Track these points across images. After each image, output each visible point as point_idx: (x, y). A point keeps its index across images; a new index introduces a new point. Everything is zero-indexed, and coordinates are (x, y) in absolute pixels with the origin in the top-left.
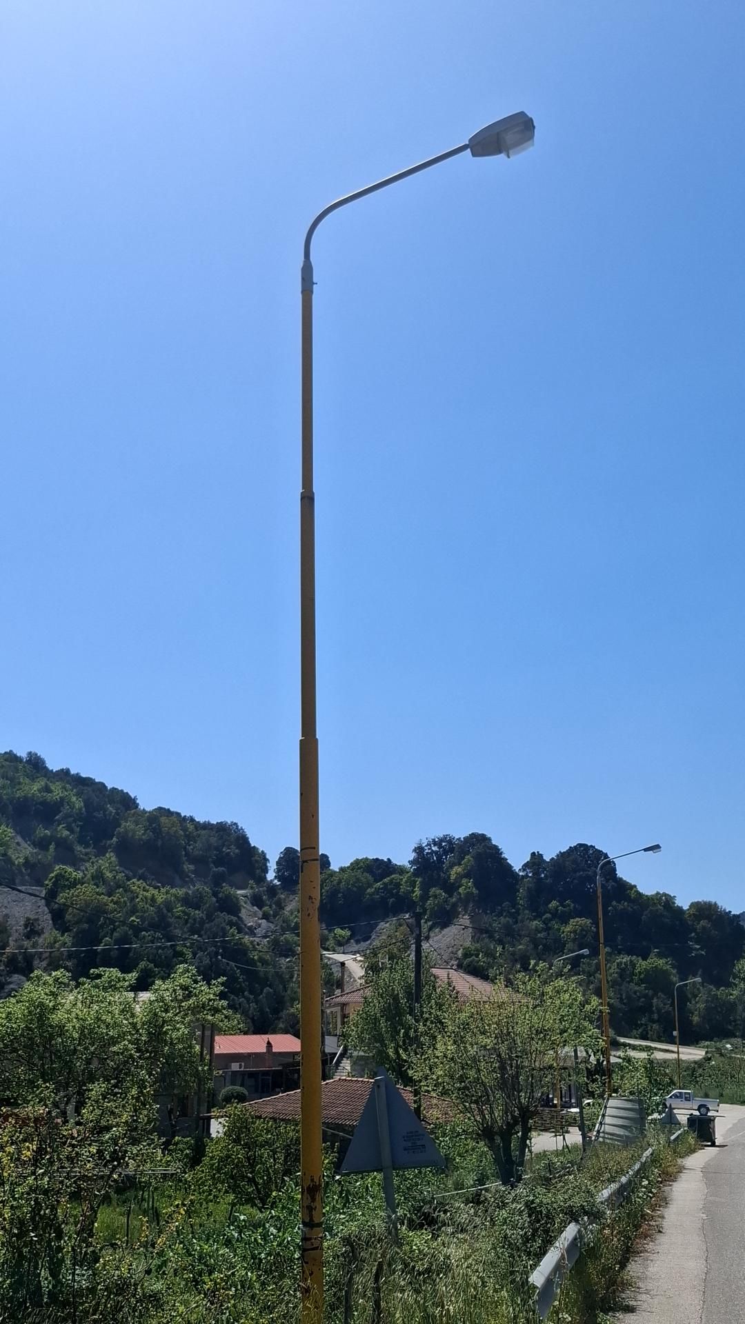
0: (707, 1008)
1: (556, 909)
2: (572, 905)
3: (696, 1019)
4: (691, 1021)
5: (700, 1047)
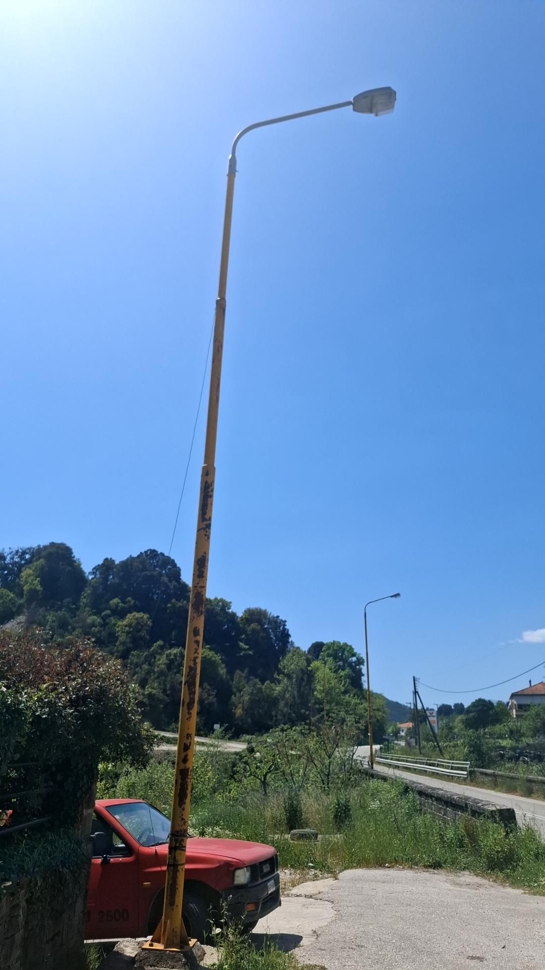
0: (251, 701)
1: (117, 606)
2: (132, 602)
3: (239, 712)
4: (235, 714)
5: (240, 741)
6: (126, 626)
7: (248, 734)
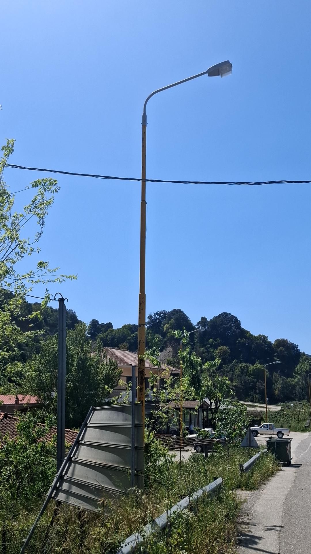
0: (282, 387)
1: (212, 342)
3: (277, 392)
5: (278, 406)
6: (219, 353)
7: (282, 403)
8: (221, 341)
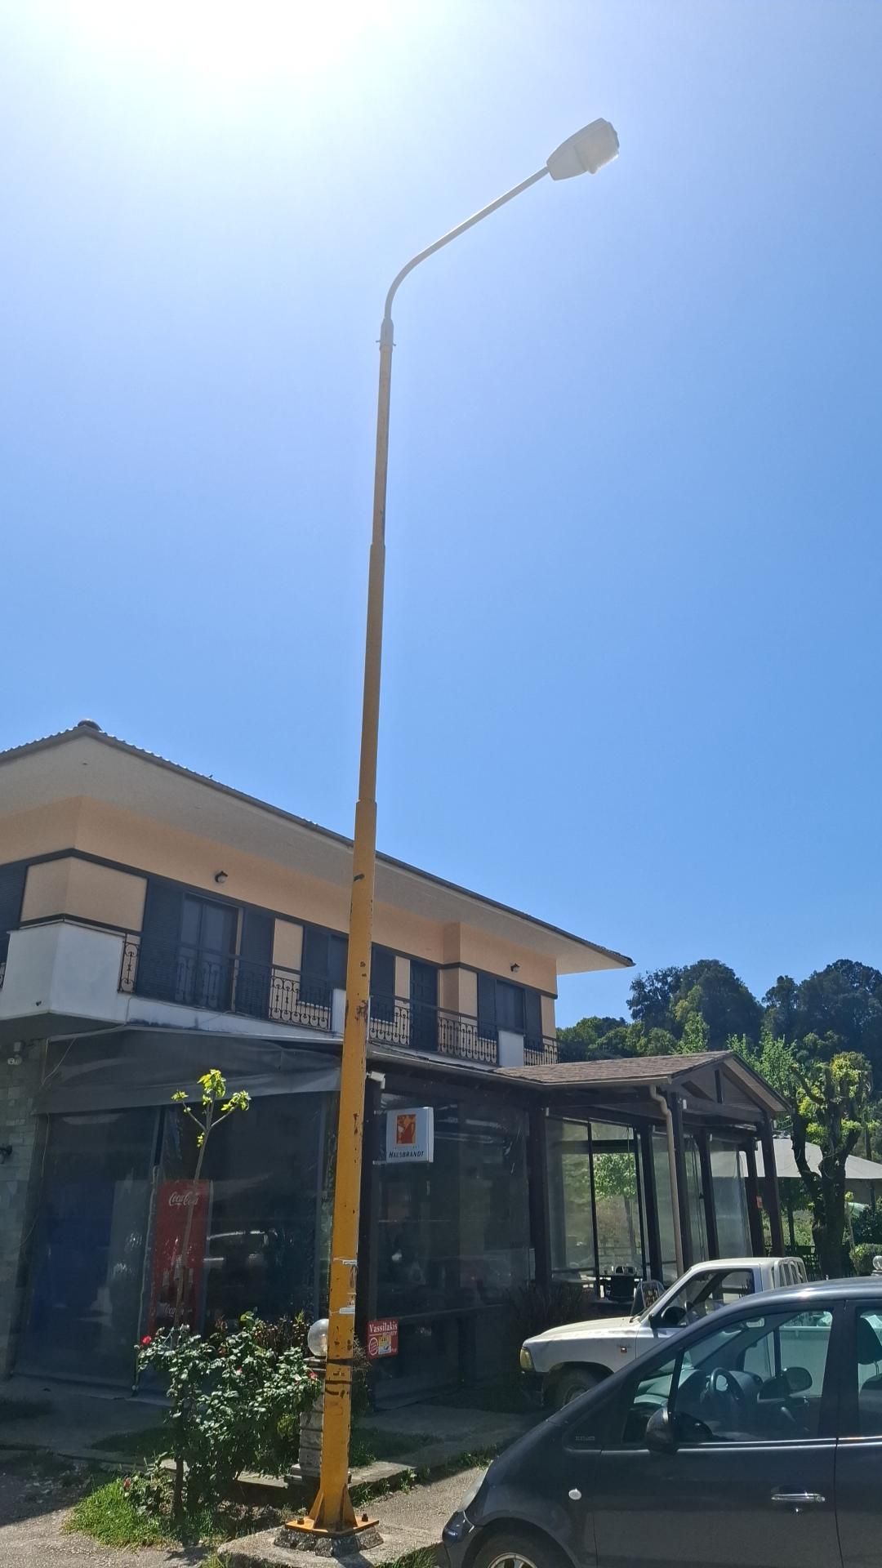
8: (839, 1039)
